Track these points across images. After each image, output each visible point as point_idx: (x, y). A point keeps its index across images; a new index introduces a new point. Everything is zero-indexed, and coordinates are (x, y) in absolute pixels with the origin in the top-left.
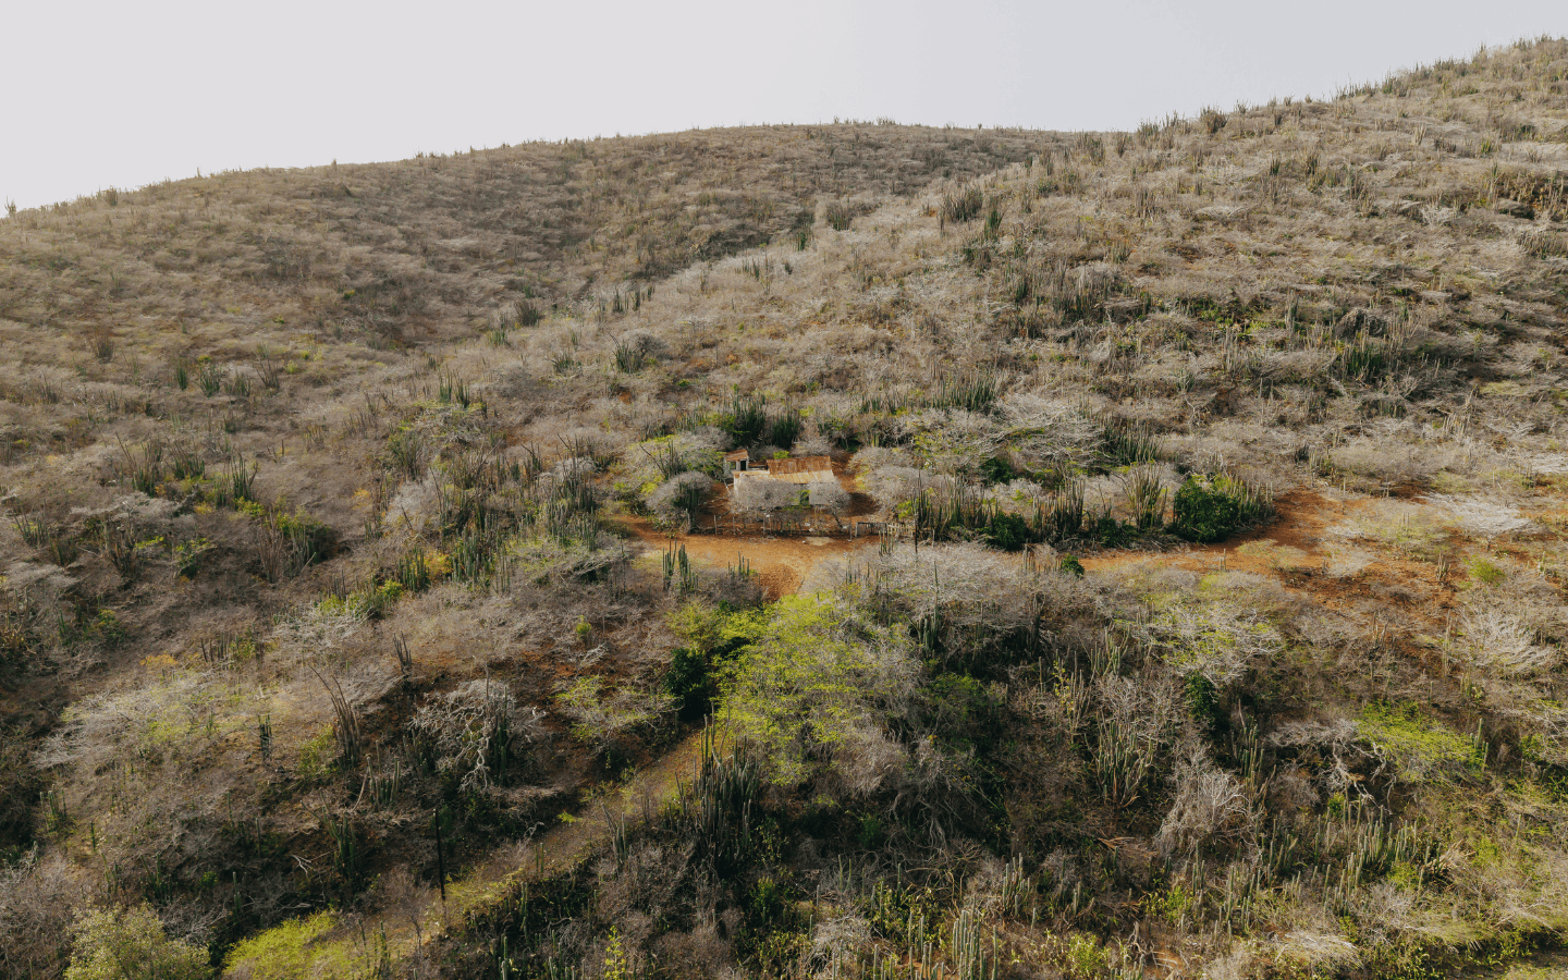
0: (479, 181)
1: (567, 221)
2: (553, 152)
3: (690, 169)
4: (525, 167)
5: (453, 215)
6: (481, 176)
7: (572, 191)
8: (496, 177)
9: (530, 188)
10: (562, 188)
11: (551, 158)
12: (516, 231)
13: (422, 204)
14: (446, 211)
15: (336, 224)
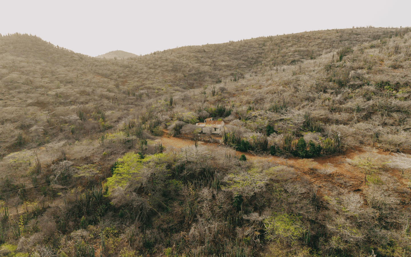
0: (240, 47)
1: (258, 57)
2: (262, 39)
3: (297, 43)
4: (253, 44)
5: (228, 56)
6: (241, 46)
7: (263, 50)
8: (245, 46)
9: (252, 49)
10: (261, 49)
11: (261, 41)
12: (243, 60)
13: (222, 54)
14: (227, 55)
15: (196, 58)
